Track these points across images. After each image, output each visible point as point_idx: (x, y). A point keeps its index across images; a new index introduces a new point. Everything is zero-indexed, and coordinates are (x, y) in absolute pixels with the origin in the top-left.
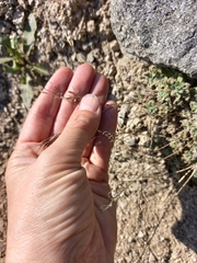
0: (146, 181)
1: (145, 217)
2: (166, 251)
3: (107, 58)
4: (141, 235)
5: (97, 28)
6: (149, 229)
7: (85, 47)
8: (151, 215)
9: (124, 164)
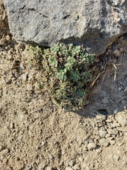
0: (42, 110)
1: (44, 132)
2: (58, 150)
3: (17, 52)
4: (43, 143)
5: (11, 39)
6: (47, 138)
7: (6, 48)
8: (47, 129)
9: (30, 104)
